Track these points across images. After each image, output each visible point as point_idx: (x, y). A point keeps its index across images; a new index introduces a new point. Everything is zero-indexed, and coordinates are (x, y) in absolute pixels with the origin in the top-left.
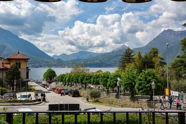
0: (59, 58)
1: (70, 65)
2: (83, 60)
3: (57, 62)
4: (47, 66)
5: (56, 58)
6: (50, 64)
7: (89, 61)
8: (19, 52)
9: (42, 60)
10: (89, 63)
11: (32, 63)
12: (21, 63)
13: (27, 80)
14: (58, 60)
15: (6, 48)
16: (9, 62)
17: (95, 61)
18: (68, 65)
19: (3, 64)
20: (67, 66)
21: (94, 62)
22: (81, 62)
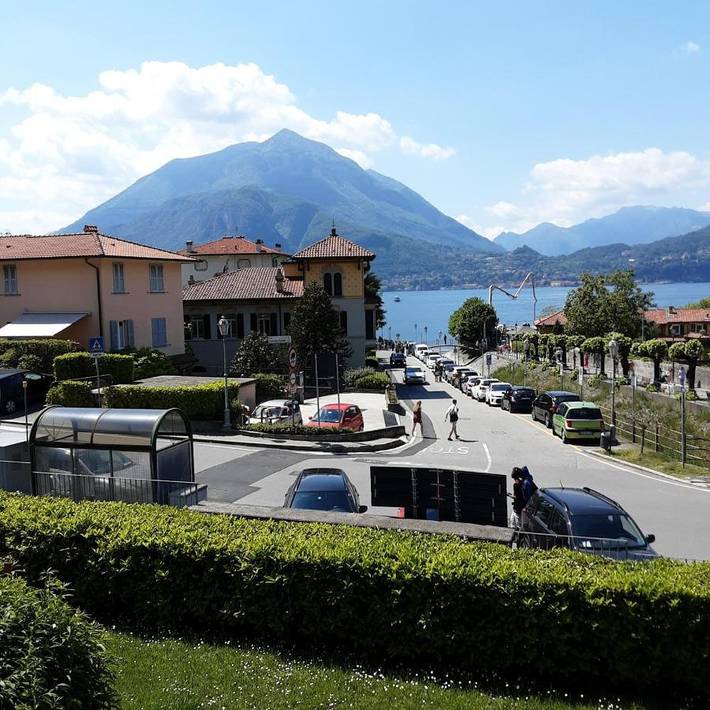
0: (525, 246)
1: (571, 275)
2: (637, 248)
3: (516, 263)
4: (471, 282)
5: (510, 248)
6: (484, 271)
7: (667, 252)
8: (334, 231)
9: (453, 256)
10: (668, 261)
11: (412, 269)
12: (343, 275)
13: (370, 343)
14: (521, 255)
15: (316, 216)
16: (300, 274)
17: (700, 252)
18: (564, 276)
19: (279, 279)
20: (558, 279)
21: (693, 258)
22: (629, 256)
